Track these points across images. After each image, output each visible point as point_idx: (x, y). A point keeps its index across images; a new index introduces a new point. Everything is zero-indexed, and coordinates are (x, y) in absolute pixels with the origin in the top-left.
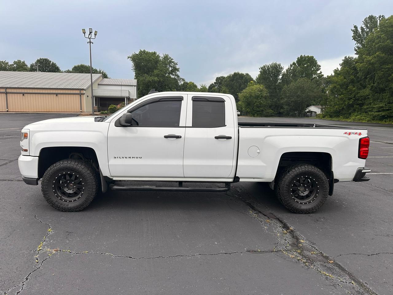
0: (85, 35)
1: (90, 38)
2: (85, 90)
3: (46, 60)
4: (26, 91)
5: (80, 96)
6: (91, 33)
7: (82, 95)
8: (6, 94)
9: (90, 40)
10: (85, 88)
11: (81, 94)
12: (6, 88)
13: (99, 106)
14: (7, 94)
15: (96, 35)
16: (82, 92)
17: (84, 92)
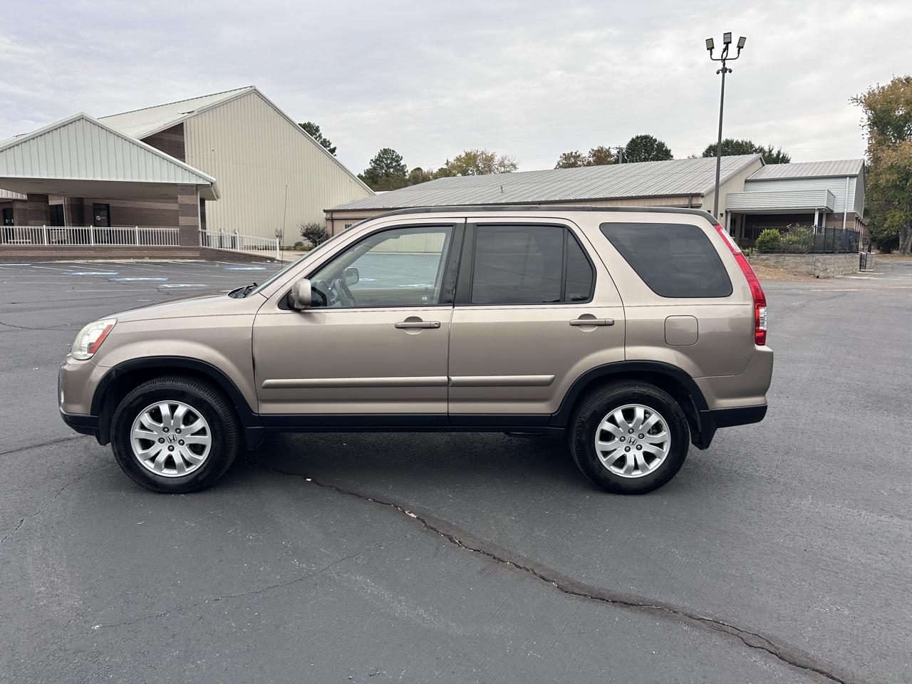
0: (711, 54)
1: (725, 59)
2: (701, 197)
3: (646, 137)
6: (727, 44)
9: (724, 64)
10: (702, 191)
13: (741, 237)
15: (742, 47)
16: (695, 202)
17: (700, 201)
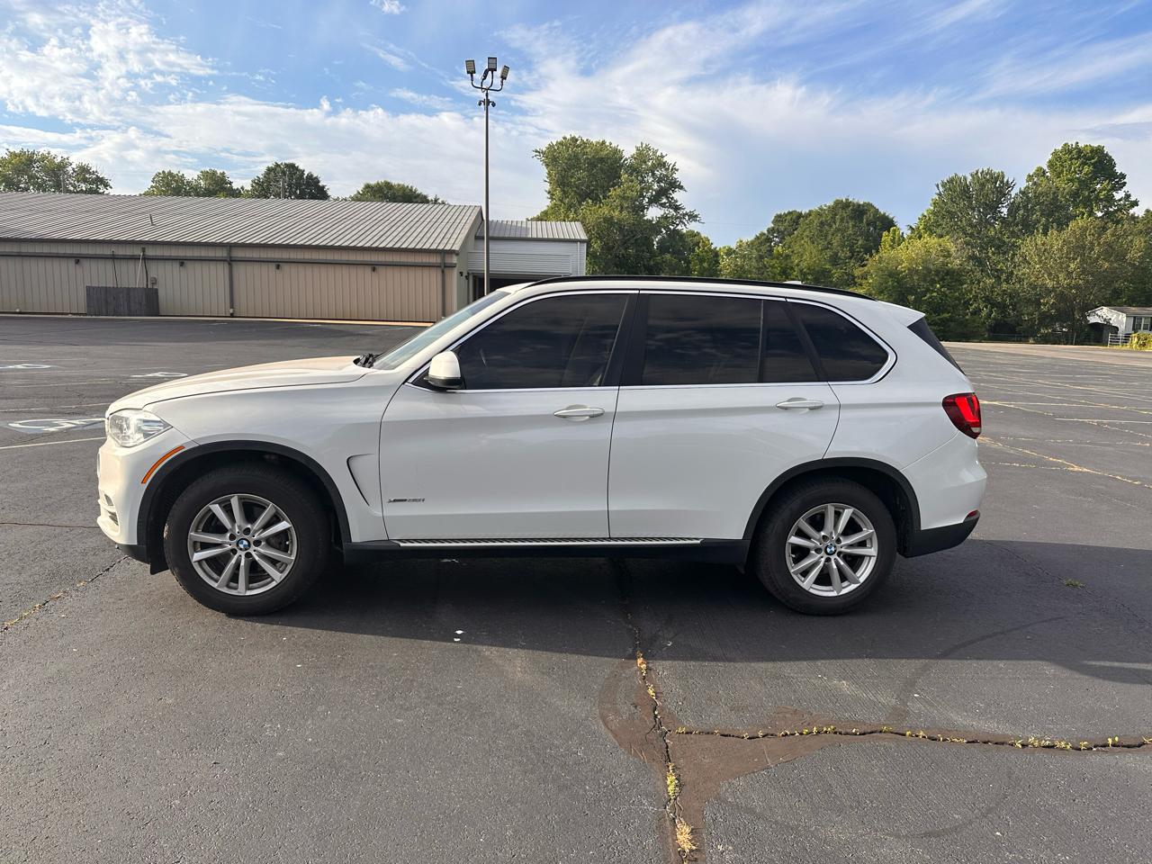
0: (471, 79)
1: (487, 89)
2: (457, 255)
4: (285, 255)
5: (443, 272)
7: (447, 270)
8: (230, 264)
9: (487, 95)
10: (456, 248)
11: (445, 267)
12: (231, 246)
14: (233, 263)
15: (506, 78)
16: (448, 260)
17: (455, 260)
